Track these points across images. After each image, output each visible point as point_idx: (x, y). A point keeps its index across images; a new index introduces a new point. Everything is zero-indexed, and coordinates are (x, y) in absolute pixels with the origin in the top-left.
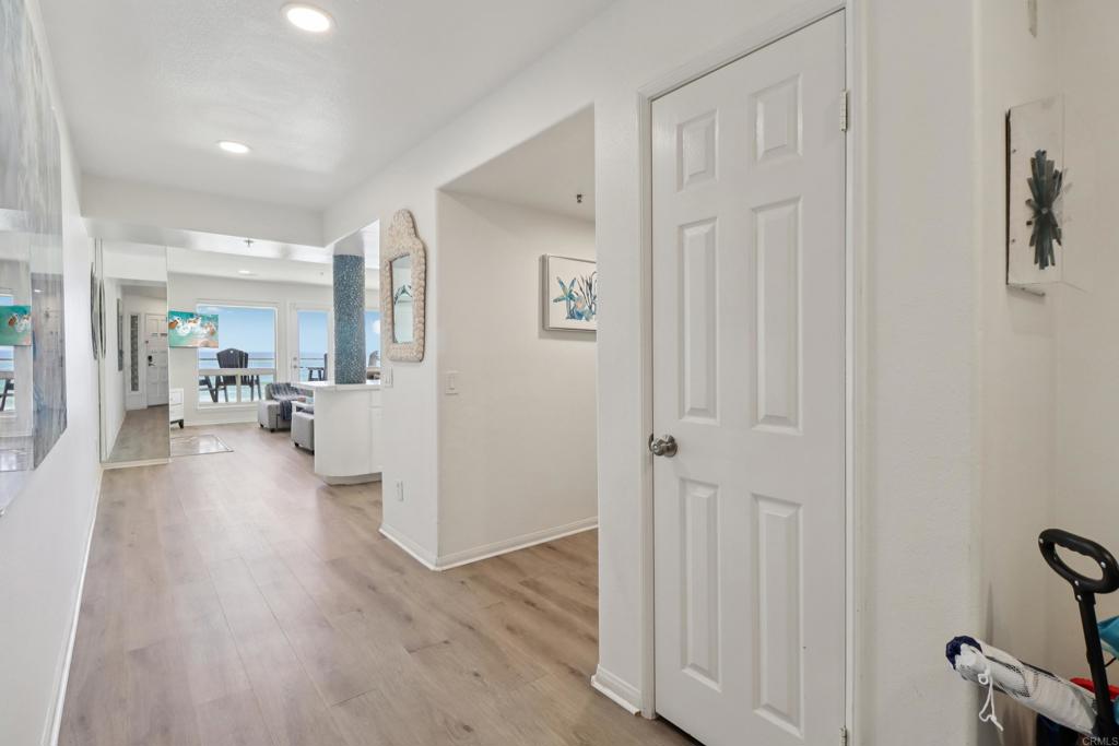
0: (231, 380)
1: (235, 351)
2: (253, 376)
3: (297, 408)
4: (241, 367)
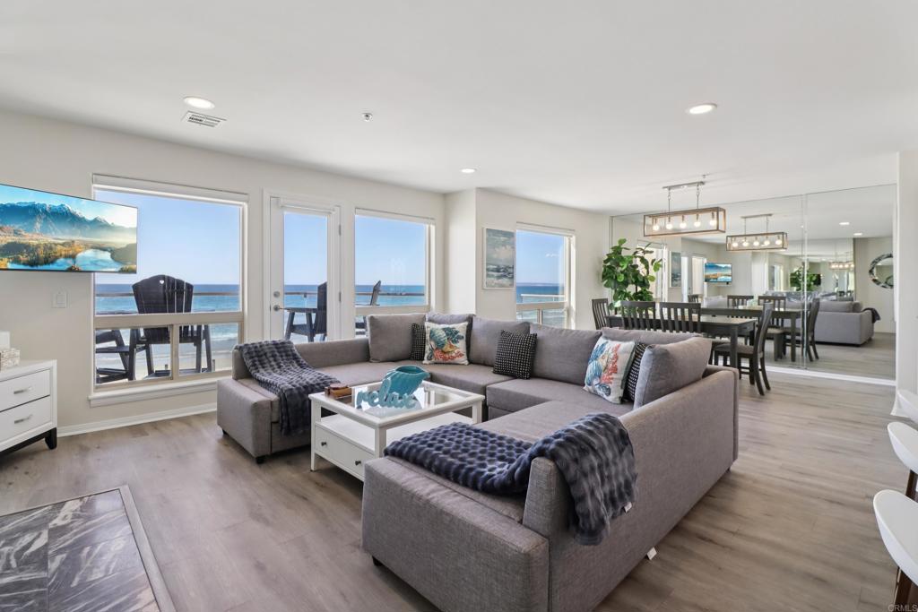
0: (159, 335)
1: (168, 279)
2: (199, 327)
3: (323, 409)
4: (180, 310)
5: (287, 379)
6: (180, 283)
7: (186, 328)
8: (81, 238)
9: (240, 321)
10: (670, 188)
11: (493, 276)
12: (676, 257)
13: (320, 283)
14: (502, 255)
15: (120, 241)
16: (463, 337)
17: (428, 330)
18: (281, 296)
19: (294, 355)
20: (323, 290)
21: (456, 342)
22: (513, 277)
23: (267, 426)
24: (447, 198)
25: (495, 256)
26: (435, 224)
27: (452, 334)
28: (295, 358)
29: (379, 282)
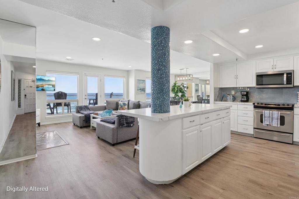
0: (59, 104)
1: (62, 93)
2: (68, 103)
3: (93, 117)
4: (64, 99)
5: (86, 112)
6: (64, 93)
7: (65, 103)
8: (45, 83)
9: (78, 101)
10: (181, 69)
11: (139, 91)
12: (197, 85)
13: (97, 93)
14: (141, 86)
15: (53, 83)
16: (127, 105)
17: (119, 103)
18: (87, 96)
19: (89, 108)
20: (97, 94)
21: (125, 106)
22: (145, 91)
23: (82, 121)
24: (128, 72)
25: (140, 86)
26: (125, 78)
27: (124, 104)
28: (89, 109)
29: (112, 92)
